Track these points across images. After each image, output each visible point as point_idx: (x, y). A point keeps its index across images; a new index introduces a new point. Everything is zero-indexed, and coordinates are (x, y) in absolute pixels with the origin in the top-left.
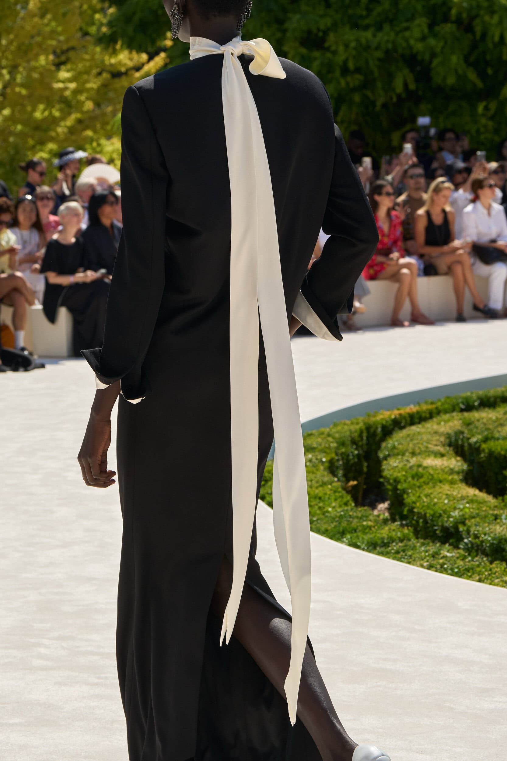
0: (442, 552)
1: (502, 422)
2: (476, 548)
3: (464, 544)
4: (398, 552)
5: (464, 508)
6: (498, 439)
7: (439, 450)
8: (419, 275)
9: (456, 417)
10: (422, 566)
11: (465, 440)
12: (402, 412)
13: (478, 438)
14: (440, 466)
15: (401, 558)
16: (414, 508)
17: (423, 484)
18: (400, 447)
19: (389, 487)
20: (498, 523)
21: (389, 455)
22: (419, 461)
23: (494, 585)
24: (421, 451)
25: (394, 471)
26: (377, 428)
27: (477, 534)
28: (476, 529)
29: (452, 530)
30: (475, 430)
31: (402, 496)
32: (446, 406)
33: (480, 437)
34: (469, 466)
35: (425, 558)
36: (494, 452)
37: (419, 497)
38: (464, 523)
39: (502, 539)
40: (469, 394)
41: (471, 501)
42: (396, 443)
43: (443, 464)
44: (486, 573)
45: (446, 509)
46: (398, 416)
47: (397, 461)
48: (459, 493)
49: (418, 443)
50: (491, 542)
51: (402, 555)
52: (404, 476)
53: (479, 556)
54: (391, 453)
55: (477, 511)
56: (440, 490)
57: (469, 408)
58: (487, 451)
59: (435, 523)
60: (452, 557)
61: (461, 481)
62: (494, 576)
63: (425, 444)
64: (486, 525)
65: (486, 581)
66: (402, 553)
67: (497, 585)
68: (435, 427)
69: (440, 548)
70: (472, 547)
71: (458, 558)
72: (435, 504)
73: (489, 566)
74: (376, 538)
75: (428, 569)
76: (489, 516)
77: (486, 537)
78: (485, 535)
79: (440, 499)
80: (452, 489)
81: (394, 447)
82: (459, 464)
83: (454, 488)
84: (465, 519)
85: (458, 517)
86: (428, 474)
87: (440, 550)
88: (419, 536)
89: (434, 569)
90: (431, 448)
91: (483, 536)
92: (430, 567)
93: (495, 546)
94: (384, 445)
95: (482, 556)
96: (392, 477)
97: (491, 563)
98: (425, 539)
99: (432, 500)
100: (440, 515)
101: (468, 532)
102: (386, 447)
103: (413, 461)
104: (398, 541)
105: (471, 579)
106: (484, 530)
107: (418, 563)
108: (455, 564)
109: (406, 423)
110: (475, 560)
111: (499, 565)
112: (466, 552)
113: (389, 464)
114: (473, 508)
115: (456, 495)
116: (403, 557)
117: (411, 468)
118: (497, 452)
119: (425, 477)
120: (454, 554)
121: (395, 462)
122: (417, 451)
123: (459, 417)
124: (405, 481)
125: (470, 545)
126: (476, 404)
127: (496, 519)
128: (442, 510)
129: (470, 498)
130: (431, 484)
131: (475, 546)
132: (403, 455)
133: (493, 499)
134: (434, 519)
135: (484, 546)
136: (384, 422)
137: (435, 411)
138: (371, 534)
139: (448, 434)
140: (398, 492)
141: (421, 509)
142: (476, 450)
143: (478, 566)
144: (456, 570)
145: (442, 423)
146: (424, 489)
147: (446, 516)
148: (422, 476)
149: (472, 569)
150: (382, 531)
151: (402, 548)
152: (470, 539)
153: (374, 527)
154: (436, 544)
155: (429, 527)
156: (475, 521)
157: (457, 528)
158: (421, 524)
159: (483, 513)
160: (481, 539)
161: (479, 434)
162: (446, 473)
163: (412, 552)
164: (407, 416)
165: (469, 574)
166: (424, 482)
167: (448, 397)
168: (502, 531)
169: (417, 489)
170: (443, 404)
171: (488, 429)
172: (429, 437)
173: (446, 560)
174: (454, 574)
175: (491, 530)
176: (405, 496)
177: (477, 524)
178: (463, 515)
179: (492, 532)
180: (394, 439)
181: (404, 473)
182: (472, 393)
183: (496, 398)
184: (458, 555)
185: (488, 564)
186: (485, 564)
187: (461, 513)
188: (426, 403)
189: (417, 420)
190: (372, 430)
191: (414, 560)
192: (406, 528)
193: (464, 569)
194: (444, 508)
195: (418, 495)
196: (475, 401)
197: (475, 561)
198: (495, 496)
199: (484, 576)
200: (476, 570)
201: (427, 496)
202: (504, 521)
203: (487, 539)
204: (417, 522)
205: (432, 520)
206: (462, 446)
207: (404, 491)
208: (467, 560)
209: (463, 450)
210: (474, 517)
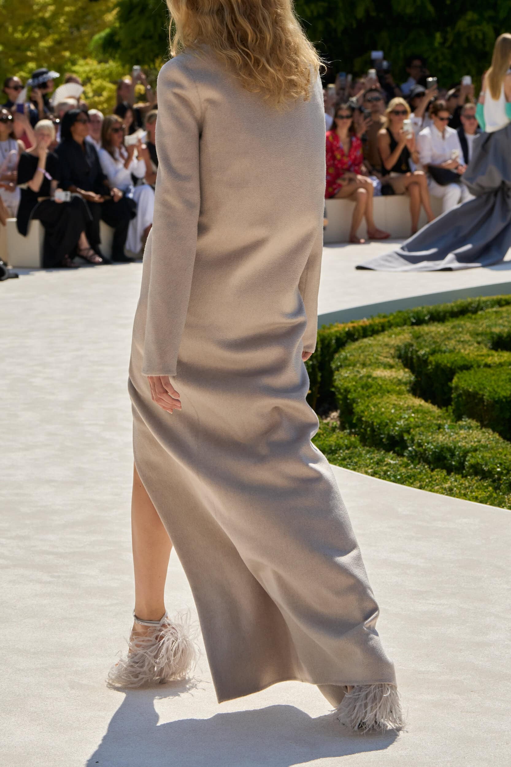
0: (386, 459)
1: (449, 335)
2: (419, 456)
3: (408, 452)
4: (344, 459)
5: (409, 417)
6: (445, 352)
7: (389, 362)
8: (376, 195)
9: (406, 331)
10: (366, 473)
11: (414, 352)
12: (355, 324)
13: (426, 351)
14: (389, 377)
15: (347, 465)
16: (362, 417)
17: (372, 394)
18: (352, 358)
19: (340, 396)
20: (441, 432)
21: (341, 366)
22: (369, 372)
23: (434, 492)
24: (371, 362)
25: (345, 382)
26: (331, 340)
27: (421, 443)
28: (420, 438)
29: (397, 438)
30: (423, 343)
31: (351, 405)
32: (398, 320)
33: (428, 350)
34: (416, 377)
35: (370, 465)
36: (440, 364)
37: (368, 406)
38: (408, 432)
39: (444, 448)
40: (420, 308)
41: (416, 411)
42: (348, 355)
43: (391, 375)
44: (427, 481)
45: (392, 418)
46: (351, 329)
47: (348, 372)
48: (405, 403)
49: (369, 355)
50: (434, 450)
51: (348, 462)
52: (354, 386)
53: (421, 464)
54: (343, 364)
55: (422, 421)
56: (388, 400)
57: (419, 322)
58: (434, 363)
59: (382, 432)
60: (396, 464)
61: (409, 391)
62: (434, 483)
63: (375, 356)
64: (430, 434)
65: (426, 487)
66: (348, 460)
67: (437, 492)
68: (386, 340)
69: (384, 455)
70: (416, 455)
71: (401, 465)
72: (382, 414)
73: (430, 474)
74: (324, 445)
75: (372, 476)
76: (433, 426)
77: (429, 446)
78: (428, 443)
79: (387, 408)
80: (399, 399)
81: (346, 358)
82: (407, 375)
83: (401, 398)
84: (410, 428)
85: (403, 425)
86: (377, 385)
87: (384, 458)
88: (367, 444)
89: (378, 476)
90: (381, 359)
91: (426, 444)
92: (374, 474)
93: (437, 454)
94: (337, 356)
95: (424, 464)
96: (343, 387)
97: (432, 470)
98: (370, 447)
99: (379, 409)
100: (387, 424)
101: (413, 440)
102: (339, 358)
103: (364, 372)
104: (345, 448)
105: (412, 485)
106: (428, 439)
107: (363, 470)
108: (398, 471)
109: (359, 335)
110: (417, 467)
111: (439, 473)
112: (408, 460)
113: (340, 374)
114: (418, 418)
115: (403, 405)
116: (349, 463)
117: (361, 378)
118: (443, 364)
119: (374, 387)
120: (397, 462)
121: (346, 372)
122: (368, 362)
123: (409, 331)
124: (355, 391)
125: (413, 453)
126: (427, 318)
127: (439, 428)
128: (389, 419)
129: (416, 408)
130: (379, 394)
131: (418, 454)
132: (354, 366)
133: (438, 409)
134: (381, 428)
135: (427, 454)
136: (338, 334)
137: (387, 324)
138: (319, 441)
139: (398, 346)
140: (348, 401)
141: (369, 417)
142: (424, 362)
143: (420, 473)
144: (399, 477)
145: (393, 336)
146: (373, 399)
147: (392, 425)
148: (371, 387)
149: (414, 476)
150: (330, 439)
151: (349, 455)
152: (414, 447)
153: (323, 434)
154: (381, 451)
155: (376, 436)
156: (419, 430)
157: (402, 437)
158: (369, 432)
159: (427, 423)
160: (424, 447)
161: (427, 347)
162: (394, 384)
163: (357, 459)
164: (360, 328)
165: (411, 481)
166: (373, 392)
167: (400, 312)
168: (444, 440)
169: (366, 399)
170: (394, 318)
171: (435, 342)
172: (380, 349)
173: (390, 467)
174: (397, 480)
175: (434, 439)
176: (355, 405)
177: (421, 433)
178: (408, 424)
179: (434, 441)
180: (347, 351)
181: (354, 383)
182: (423, 308)
183: (445, 313)
184: (401, 463)
185: (429, 471)
186: (426, 471)
187: (406, 422)
188: (379, 316)
189: (369, 333)
190: (326, 342)
191: (359, 467)
192: (353, 436)
193: (406, 475)
194: (391, 417)
195: (366, 404)
196: (426, 315)
197: (416, 469)
198: (440, 407)
199: (425, 483)
200: (417, 477)
201: (375, 405)
202: (447, 430)
203: (429, 448)
204: (366, 430)
205: (379, 429)
206: (412, 358)
207: (354, 401)
208: (409, 467)
209: (412, 362)
210: (418, 427)
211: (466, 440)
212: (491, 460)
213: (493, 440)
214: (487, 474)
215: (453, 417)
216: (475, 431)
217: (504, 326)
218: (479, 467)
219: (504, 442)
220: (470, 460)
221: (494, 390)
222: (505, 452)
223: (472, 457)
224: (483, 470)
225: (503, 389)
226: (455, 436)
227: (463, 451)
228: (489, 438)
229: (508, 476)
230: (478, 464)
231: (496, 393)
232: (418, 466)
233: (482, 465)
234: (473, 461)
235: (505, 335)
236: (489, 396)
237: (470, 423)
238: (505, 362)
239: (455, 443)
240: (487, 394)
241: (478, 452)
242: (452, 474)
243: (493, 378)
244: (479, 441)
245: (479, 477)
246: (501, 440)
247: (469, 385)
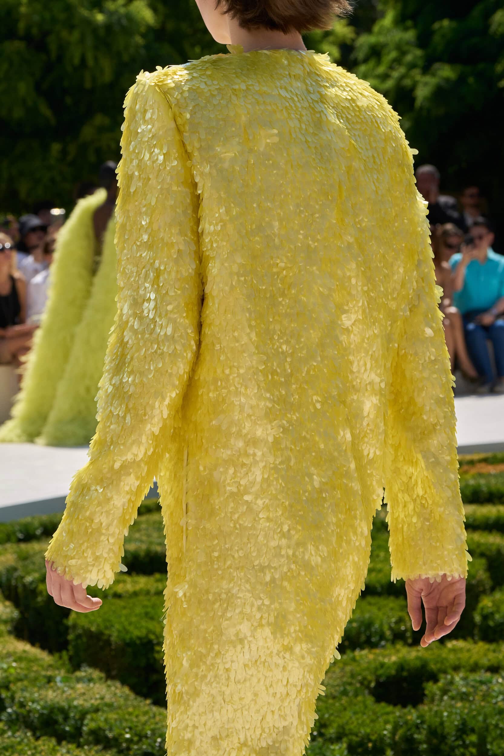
2: (21, 720)
3: (6, 715)
5: (9, 668)
9: (10, 550)
11: (19, 579)
13: (34, 577)
20: (52, 687)
27: (23, 702)
28: (23, 696)
30: (31, 567)
33: (36, 575)
34: (21, 613)
38: (7, 688)
39: (54, 708)
40: (28, 519)
41: (19, 659)
44: (29, 753)
48: (4, 648)
50: (40, 712)
53: (21, 731)
55: (26, 672)
57: (29, 537)
61: (10, 632)
64: (36, 689)
70: (17, 719)
73: (34, 743)
76: (41, 678)
77: (35, 706)
78: (34, 702)
82: (8, 610)
84: (10, 682)
85: (1, 678)
91: (30, 704)
93: (46, 717)
95: (26, 730)
97: (37, 739)
101: (13, 698)
106: (33, 696)
111: (47, 742)
112: (6, 726)
114: (21, 668)
115: (1, 651)
123: (14, 550)
125: (14, 717)
126: (39, 532)
127: (49, 682)
129: (18, 655)
131: (20, 717)
133: (48, 656)
135: (32, 718)
142: (32, 592)
143: (20, 743)
149: (12, 747)
156: (22, 685)
159: (32, 675)
160: (28, 708)
161: (35, 571)
167: (2, 524)
168: (56, 697)
175: (41, 697)
177: (24, 688)
178: (7, 677)
179: (41, 699)
182: (33, 518)
185: (32, 740)
186: (29, 740)
187: (5, 675)
196: (37, 529)
197: (16, 737)
198: (51, 652)
202: (59, 684)
203: (35, 709)
206: (16, 587)
208: (6, 736)
209: (17, 594)
210: (21, 680)
211: (85, 697)
212: (118, 723)
213: (121, 696)
214: (112, 743)
215: (68, 666)
216: (97, 685)
217: (141, 541)
218: (101, 733)
219: (136, 699)
220: (89, 725)
221: (125, 629)
222: (137, 713)
223: (92, 720)
224: (106, 737)
225: (136, 628)
226: (70, 692)
227: (80, 711)
228: (115, 694)
229: (140, 744)
230: (100, 729)
231: (127, 632)
232: (18, 734)
233: (104, 730)
234: (93, 725)
235: (142, 554)
236: (118, 637)
237: (91, 674)
238: (141, 590)
239: (69, 700)
240: (115, 634)
241: (100, 713)
242: (64, 743)
243: (124, 612)
244: (102, 698)
245: (99, 747)
246: (132, 696)
247: (91, 622)
